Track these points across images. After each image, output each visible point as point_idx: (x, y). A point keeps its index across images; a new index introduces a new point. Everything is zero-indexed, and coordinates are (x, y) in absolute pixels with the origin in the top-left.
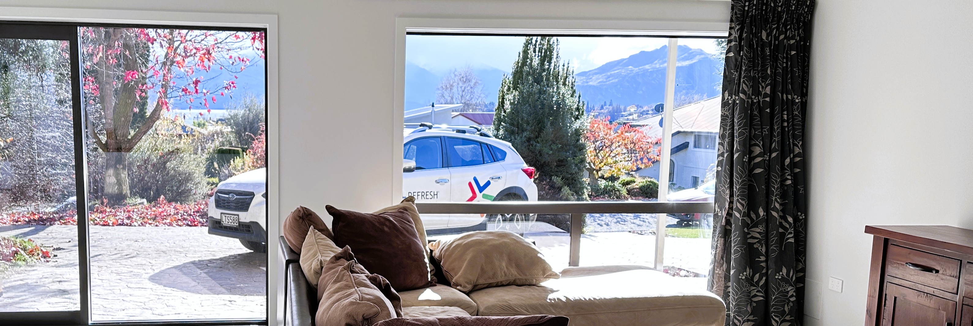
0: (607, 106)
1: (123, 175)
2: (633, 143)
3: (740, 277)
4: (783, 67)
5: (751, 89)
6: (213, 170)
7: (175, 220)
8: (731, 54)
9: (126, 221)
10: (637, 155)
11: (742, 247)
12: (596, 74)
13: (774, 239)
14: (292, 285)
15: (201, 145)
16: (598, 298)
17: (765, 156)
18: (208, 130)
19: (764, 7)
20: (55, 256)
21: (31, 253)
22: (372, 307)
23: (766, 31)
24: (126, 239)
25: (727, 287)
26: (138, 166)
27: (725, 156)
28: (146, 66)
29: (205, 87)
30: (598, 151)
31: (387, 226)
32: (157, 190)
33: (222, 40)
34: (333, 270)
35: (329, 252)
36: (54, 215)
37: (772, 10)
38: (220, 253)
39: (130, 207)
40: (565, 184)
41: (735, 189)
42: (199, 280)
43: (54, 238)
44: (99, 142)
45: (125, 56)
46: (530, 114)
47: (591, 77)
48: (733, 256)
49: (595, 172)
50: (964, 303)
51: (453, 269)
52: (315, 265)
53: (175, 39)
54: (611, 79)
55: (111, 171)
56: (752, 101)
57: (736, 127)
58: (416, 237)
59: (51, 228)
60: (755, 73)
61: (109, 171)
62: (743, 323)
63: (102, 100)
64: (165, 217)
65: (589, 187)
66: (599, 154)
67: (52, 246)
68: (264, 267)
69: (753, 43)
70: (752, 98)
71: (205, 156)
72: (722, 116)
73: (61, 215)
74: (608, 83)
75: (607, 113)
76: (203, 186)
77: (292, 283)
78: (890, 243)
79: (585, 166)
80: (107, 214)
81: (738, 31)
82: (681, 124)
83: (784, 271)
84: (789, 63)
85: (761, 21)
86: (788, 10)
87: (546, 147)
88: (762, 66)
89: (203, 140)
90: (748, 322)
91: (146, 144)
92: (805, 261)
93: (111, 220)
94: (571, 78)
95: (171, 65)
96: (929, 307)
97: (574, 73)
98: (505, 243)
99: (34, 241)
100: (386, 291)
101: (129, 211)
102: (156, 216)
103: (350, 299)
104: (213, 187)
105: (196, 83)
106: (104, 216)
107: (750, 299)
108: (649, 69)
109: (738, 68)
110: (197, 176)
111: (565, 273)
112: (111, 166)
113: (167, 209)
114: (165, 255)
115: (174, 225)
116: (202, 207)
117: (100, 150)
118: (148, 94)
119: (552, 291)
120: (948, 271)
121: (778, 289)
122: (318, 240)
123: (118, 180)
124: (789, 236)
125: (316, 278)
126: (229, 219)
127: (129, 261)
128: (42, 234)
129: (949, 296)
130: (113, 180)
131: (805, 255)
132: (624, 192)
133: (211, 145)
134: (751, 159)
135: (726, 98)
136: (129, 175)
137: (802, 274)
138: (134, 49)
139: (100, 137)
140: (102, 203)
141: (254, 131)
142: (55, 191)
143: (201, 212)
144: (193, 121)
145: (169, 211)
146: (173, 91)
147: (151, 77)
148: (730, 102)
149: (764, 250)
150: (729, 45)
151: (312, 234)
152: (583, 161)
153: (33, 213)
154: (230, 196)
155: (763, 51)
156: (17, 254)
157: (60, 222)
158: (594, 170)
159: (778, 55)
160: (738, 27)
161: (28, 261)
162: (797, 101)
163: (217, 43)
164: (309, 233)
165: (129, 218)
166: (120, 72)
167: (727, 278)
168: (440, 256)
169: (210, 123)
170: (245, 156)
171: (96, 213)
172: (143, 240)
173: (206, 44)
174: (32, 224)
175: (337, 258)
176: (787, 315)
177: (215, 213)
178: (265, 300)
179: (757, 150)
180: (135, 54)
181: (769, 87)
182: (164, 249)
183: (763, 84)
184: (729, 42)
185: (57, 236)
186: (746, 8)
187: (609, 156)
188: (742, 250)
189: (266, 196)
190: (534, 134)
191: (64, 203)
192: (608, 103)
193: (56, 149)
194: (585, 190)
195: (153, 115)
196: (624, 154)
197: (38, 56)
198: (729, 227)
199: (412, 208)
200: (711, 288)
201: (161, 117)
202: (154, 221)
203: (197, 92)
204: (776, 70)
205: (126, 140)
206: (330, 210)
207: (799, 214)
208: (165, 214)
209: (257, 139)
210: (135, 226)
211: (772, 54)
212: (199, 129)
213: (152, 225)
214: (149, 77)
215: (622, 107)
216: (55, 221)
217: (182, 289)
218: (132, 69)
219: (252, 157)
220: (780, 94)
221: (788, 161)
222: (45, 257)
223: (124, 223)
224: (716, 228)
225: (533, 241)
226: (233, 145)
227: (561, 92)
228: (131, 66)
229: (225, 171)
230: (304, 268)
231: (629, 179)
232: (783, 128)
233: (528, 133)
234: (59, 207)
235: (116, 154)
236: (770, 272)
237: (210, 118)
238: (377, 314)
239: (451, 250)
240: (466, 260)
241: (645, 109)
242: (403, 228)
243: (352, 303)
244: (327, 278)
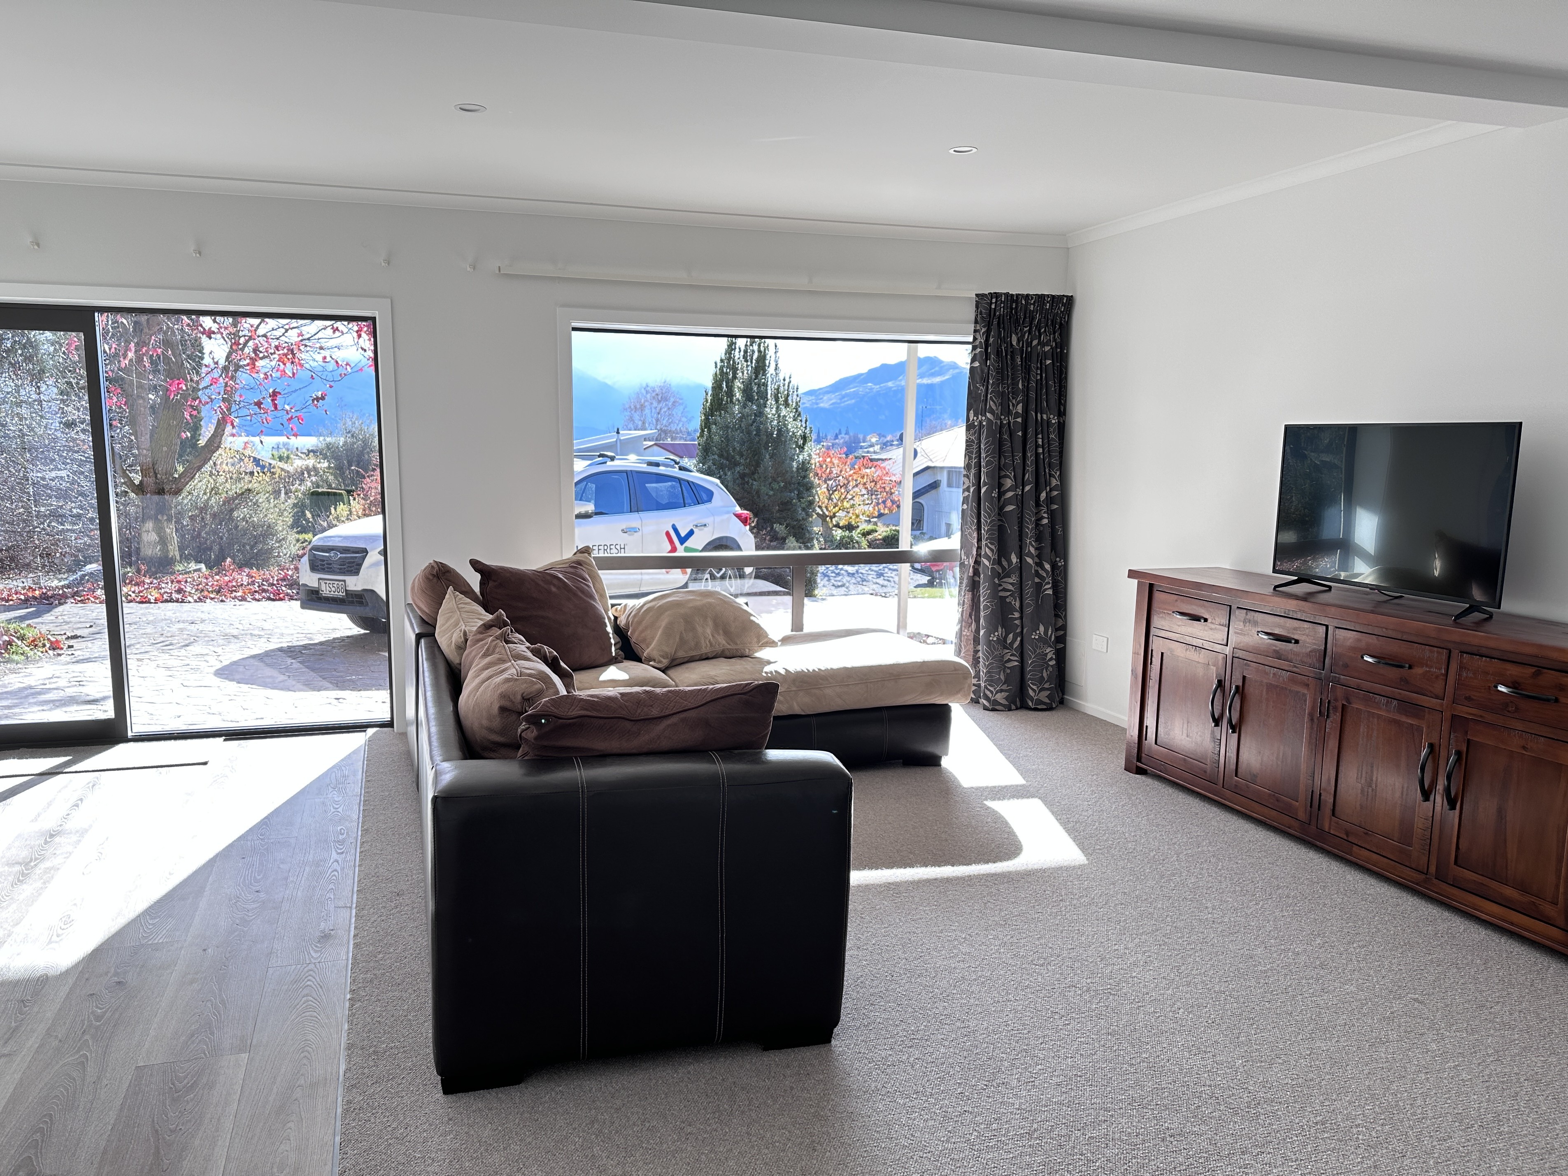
0: (843, 435)
1: (168, 531)
2: (873, 481)
3: (991, 638)
4: (1037, 380)
5: (1000, 407)
6: (304, 522)
7: (249, 593)
8: (977, 364)
9: (175, 596)
10: (879, 496)
11: (993, 602)
12: (828, 392)
13: (1029, 591)
14: (425, 665)
15: (285, 487)
16: (823, 669)
17: (1018, 490)
18: (295, 465)
19: (1014, 304)
20: (70, 647)
21: (34, 644)
22: (535, 683)
23: (1017, 334)
24: (177, 620)
25: (976, 652)
26: (190, 518)
27: (971, 491)
28: (197, 373)
29: (287, 402)
30: (831, 492)
31: (554, 585)
32: (221, 550)
33: (310, 336)
34: (481, 643)
35: (476, 620)
36: (65, 590)
37: (1023, 308)
38: (320, 635)
39: (181, 576)
40: (789, 534)
41: (983, 532)
42: (290, 672)
43: (68, 623)
44: (130, 483)
45: (166, 357)
46: (742, 443)
47: (821, 397)
48: (982, 614)
49: (828, 519)
50: (1234, 655)
51: (644, 640)
52: (457, 637)
53: (241, 334)
54: (846, 399)
55: (149, 525)
56: (1001, 422)
57: (983, 455)
58: (594, 599)
59: (61, 608)
60: (1005, 387)
61: (147, 525)
62: (996, 694)
63: (132, 422)
64: (234, 589)
65: (821, 539)
66: (833, 496)
67: (65, 634)
68: (385, 652)
69: (1002, 349)
70: (1001, 419)
71: (290, 502)
72: (967, 441)
73: (76, 589)
74: (843, 405)
75: (843, 443)
76: (290, 544)
77: (425, 662)
78: (1155, 590)
79: (814, 510)
80: (146, 586)
81: (983, 334)
82: (931, 457)
83: (1042, 628)
84: (1044, 375)
85: (1010, 322)
86: (1042, 309)
87: (764, 486)
88: (1013, 379)
89: (287, 480)
90: (1001, 692)
91: (202, 485)
92: (1065, 616)
93: (154, 595)
94: (795, 397)
95: (236, 371)
96: (1198, 662)
97: (800, 392)
98: (710, 604)
99: (35, 628)
100: (553, 665)
101: (179, 582)
102: (220, 587)
103: (506, 675)
104: (304, 544)
105: (274, 395)
106: (141, 589)
107: (1003, 665)
108: (892, 387)
109: (985, 381)
110: (280, 529)
111: (786, 640)
112: (150, 518)
113: (237, 576)
114: (236, 641)
115: (248, 599)
116: (290, 573)
117: (132, 495)
118: (203, 414)
119: (769, 663)
120: (1217, 619)
121: (1035, 652)
122: (460, 606)
123: (161, 538)
124: (1047, 587)
125: (458, 654)
126: (331, 586)
127: (183, 651)
128: (48, 617)
129: (1218, 648)
130: (153, 537)
131: (1065, 610)
132: (864, 543)
133: (299, 487)
134: (1001, 494)
135: (971, 419)
136: (177, 530)
137: (1062, 632)
138: (178, 348)
139: (131, 475)
140: (139, 571)
141: (364, 465)
142: (64, 556)
143: (288, 579)
144: (271, 452)
145: (240, 580)
146: (240, 408)
147: (206, 388)
148: (976, 424)
149: (1018, 605)
150: (974, 352)
151: (451, 598)
152: (811, 503)
153: (30, 588)
154: (332, 555)
155: (1013, 359)
156: (11, 645)
157: (75, 600)
158: (828, 516)
159: (1030, 365)
160: (983, 330)
161: (29, 655)
162: (1053, 421)
163: (304, 341)
164: (447, 596)
165: (179, 591)
166: (159, 380)
167: (976, 641)
168: (627, 624)
169: (297, 455)
170: (351, 502)
171: (130, 586)
172: (203, 621)
173: (287, 340)
174: (31, 604)
175: (487, 627)
176: (1046, 682)
177: (309, 579)
178: (389, 695)
179: (1009, 483)
180: (180, 354)
181: (1021, 404)
182: (235, 632)
183: (1014, 401)
184: (974, 348)
185: (71, 619)
186: (993, 306)
187: (845, 498)
188: (992, 605)
189: (384, 553)
190: (749, 469)
191: (80, 573)
192: (843, 431)
193: (64, 495)
194: (815, 542)
195: (210, 443)
196: (863, 495)
197: (31, 356)
198: (977, 579)
199: (587, 561)
200: (958, 653)
201: (222, 446)
202: (217, 594)
203: (275, 406)
204: (1028, 383)
205: (171, 479)
206: (476, 565)
207: (1058, 559)
208: (234, 584)
209: (368, 477)
210: (190, 602)
211: (1024, 364)
212: (281, 465)
213: (216, 600)
214: (203, 389)
215: (861, 436)
216: (67, 598)
217: (265, 685)
218: (177, 377)
219: (362, 502)
220: (1034, 414)
221: (1043, 495)
222: (54, 649)
223: (172, 599)
224: (963, 579)
225: (745, 601)
226: (333, 486)
227: (782, 415)
228: (175, 373)
229: (322, 523)
230: (441, 642)
231: (870, 527)
232: (1037, 455)
233: (742, 468)
234: (71, 579)
235: (156, 498)
236: (1025, 630)
237: (297, 448)
238: (540, 693)
239: (640, 615)
240: (659, 627)
241: (889, 438)
242: (577, 587)
243: (507, 680)
244: (473, 654)
